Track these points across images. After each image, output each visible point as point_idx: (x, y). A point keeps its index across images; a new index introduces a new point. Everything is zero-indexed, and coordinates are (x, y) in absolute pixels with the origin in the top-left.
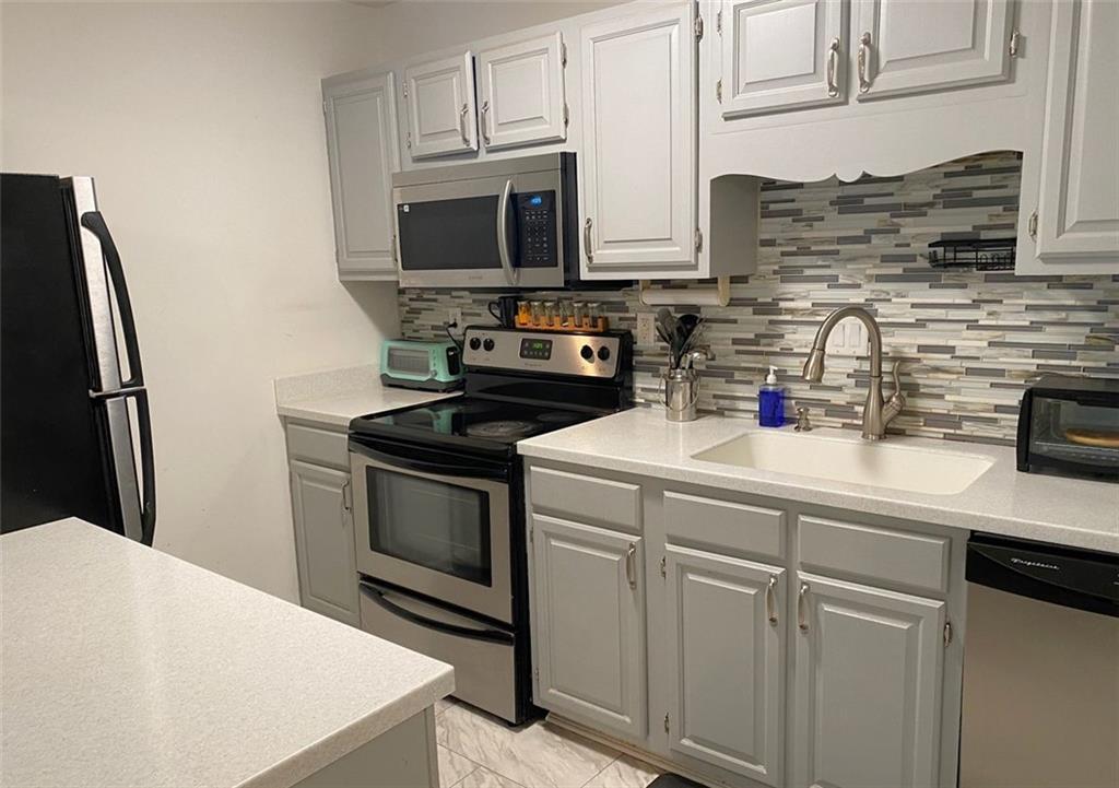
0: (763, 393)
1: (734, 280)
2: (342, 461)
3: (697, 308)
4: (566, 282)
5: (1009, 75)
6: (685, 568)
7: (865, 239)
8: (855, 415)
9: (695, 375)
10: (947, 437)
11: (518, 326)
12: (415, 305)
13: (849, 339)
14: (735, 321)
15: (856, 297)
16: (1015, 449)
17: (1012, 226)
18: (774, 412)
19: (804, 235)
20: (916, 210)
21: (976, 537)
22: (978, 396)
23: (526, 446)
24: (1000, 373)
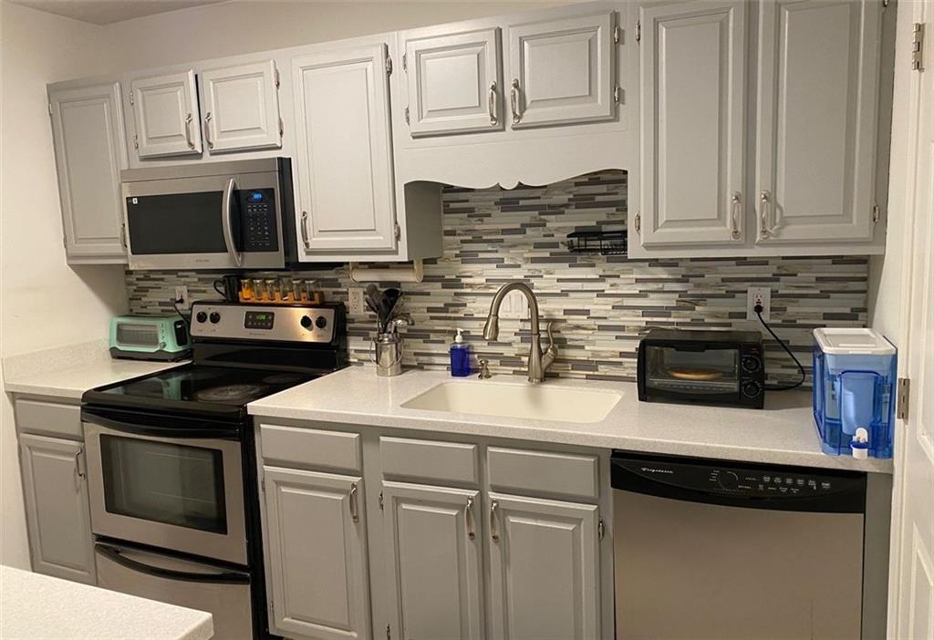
0: (453, 351)
1: (426, 262)
3: (398, 284)
4: (287, 264)
5: (615, 116)
6: (398, 500)
7: (521, 231)
8: (522, 364)
9: (399, 338)
10: (588, 377)
11: (241, 300)
12: (142, 284)
13: (515, 305)
14: (428, 294)
15: (517, 275)
16: (636, 384)
17: (623, 222)
18: (462, 364)
19: (477, 227)
20: (556, 209)
21: (618, 455)
22: (608, 346)
23: (256, 407)
24: (621, 328)
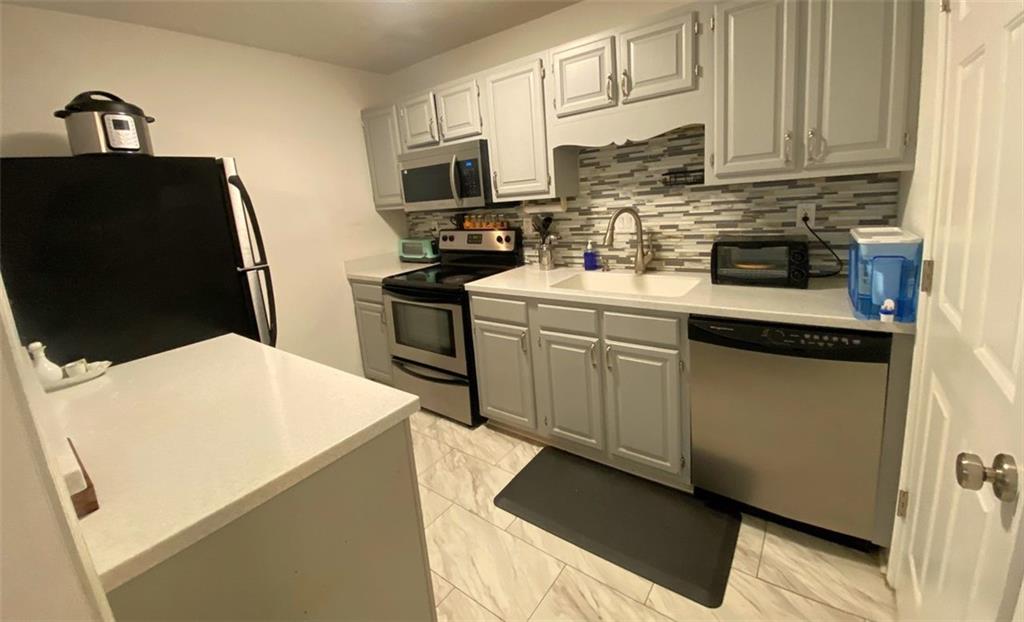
0: (586, 255)
1: (569, 199)
2: (380, 300)
3: (552, 214)
4: (486, 204)
5: (695, 86)
6: (550, 342)
7: (631, 174)
8: (631, 262)
9: (552, 247)
10: (677, 270)
11: (465, 228)
12: (415, 221)
13: (625, 225)
14: (570, 220)
15: (628, 204)
16: (710, 275)
17: (702, 164)
18: (592, 262)
19: (601, 175)
20: (656, 158)
21: (692, 317)
22: (691, 248)
23: (470, 286)
24: (701, 236)
